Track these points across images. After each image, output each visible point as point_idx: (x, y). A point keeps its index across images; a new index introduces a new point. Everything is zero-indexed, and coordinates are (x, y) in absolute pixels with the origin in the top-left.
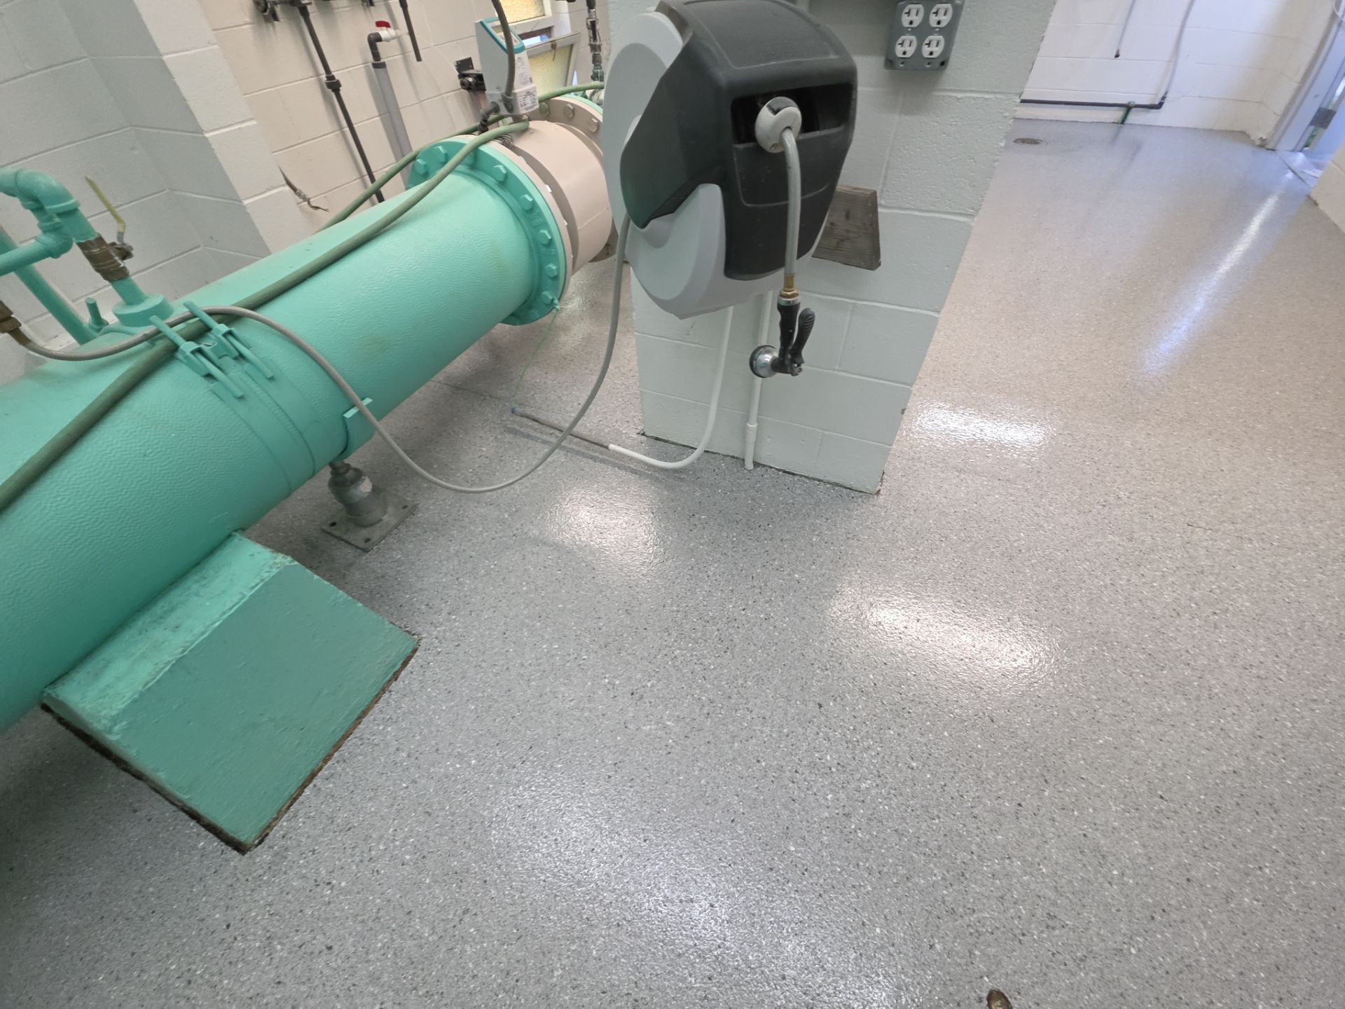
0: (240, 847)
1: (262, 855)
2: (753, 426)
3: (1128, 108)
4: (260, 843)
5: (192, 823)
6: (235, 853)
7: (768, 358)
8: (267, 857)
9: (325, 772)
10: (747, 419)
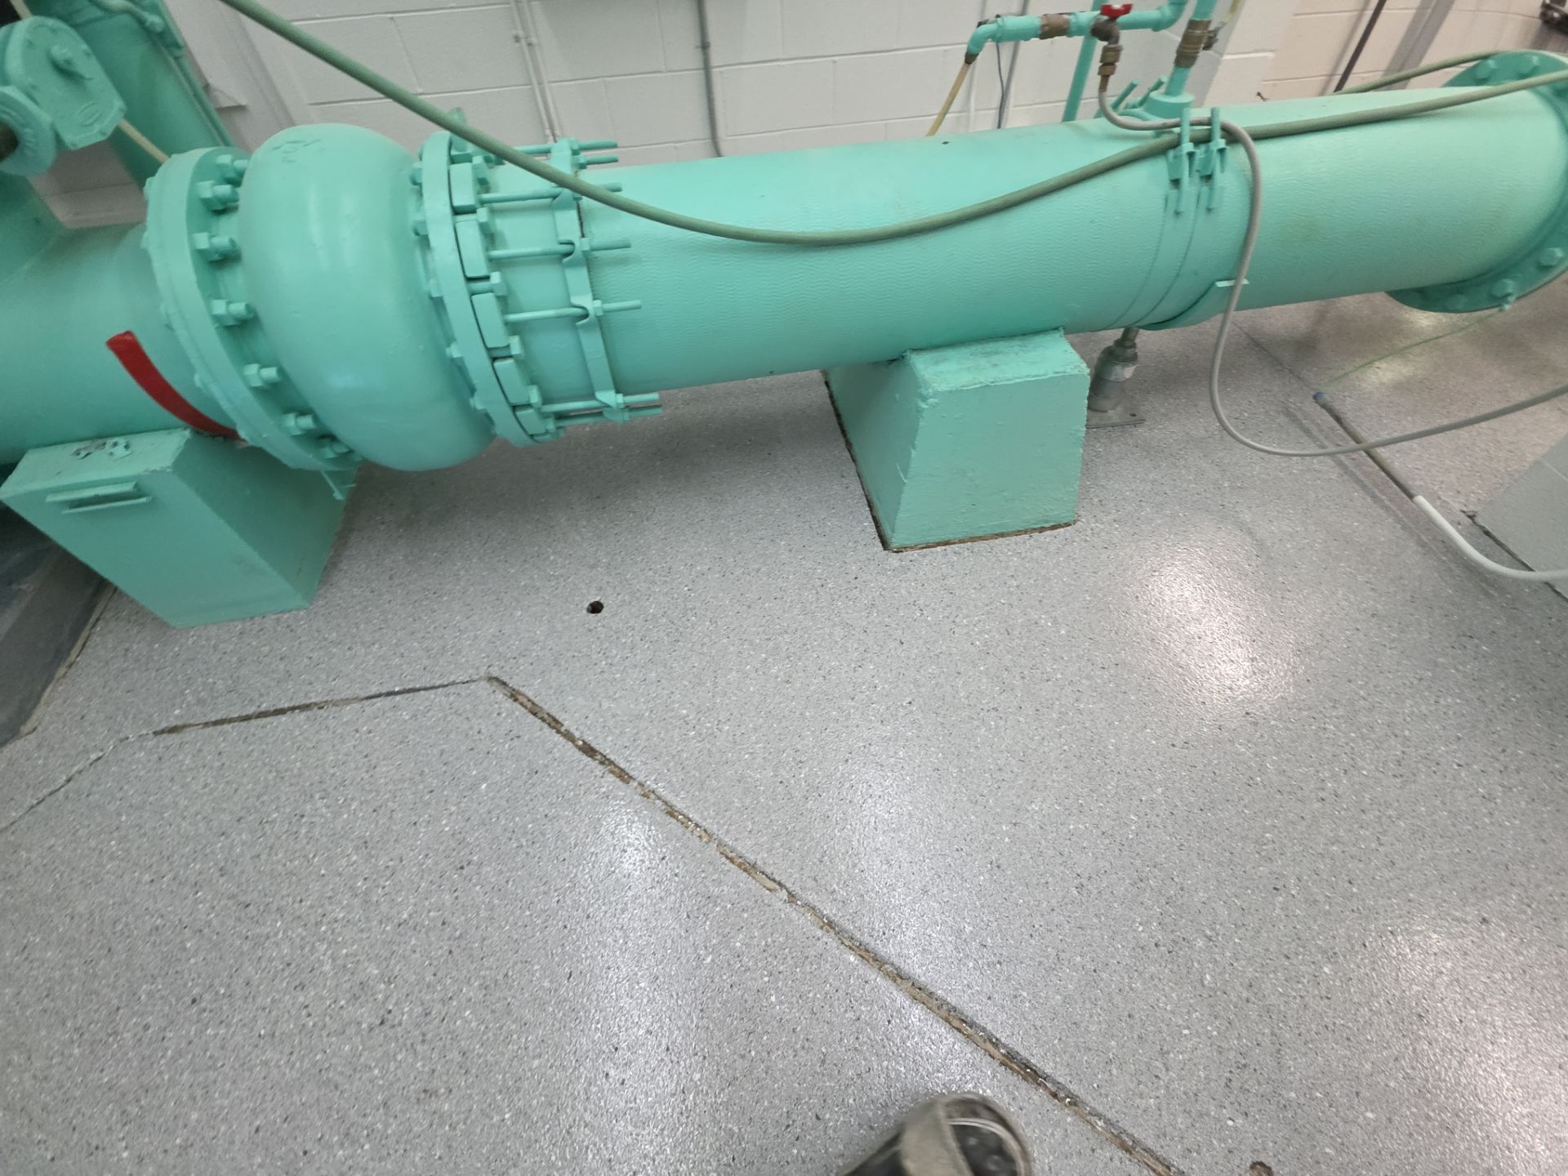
0: (885, 544)
1: (894, 560)
4: (896, 552)
5: (868, 509)
6: (880, 544)
8: (896, 564)
9: (956, 547)
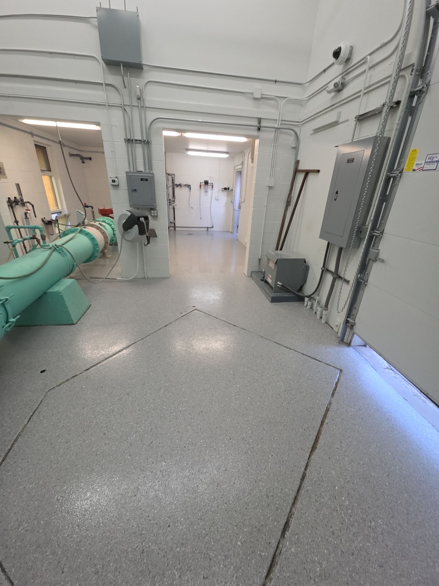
0: (73, 324)
2: (145, 268)
3: (208, 228)
7: (146, 243)
10: (144, 268)
